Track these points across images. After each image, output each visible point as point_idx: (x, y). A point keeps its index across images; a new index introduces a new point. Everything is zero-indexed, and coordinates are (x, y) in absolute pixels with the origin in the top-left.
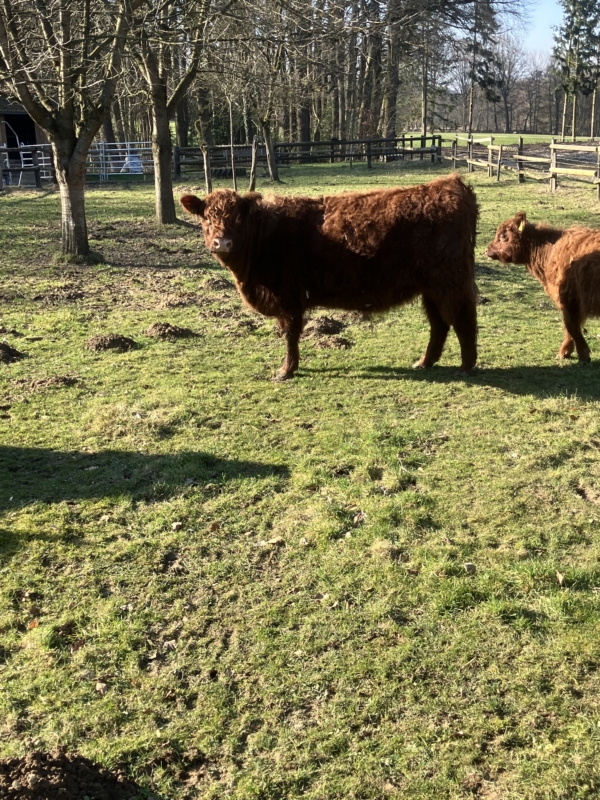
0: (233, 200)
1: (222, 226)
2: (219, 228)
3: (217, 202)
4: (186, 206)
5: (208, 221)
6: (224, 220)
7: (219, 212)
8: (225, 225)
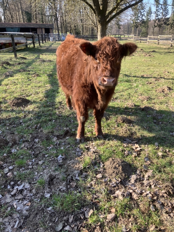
0: (117, 46)
1: (109, 67)
2: (107, 68)
3: (105, 48)
4: (83, 51)
5: (98, 61)
6: (110, 62)
7: (107, 56)
8: (111, 66)
